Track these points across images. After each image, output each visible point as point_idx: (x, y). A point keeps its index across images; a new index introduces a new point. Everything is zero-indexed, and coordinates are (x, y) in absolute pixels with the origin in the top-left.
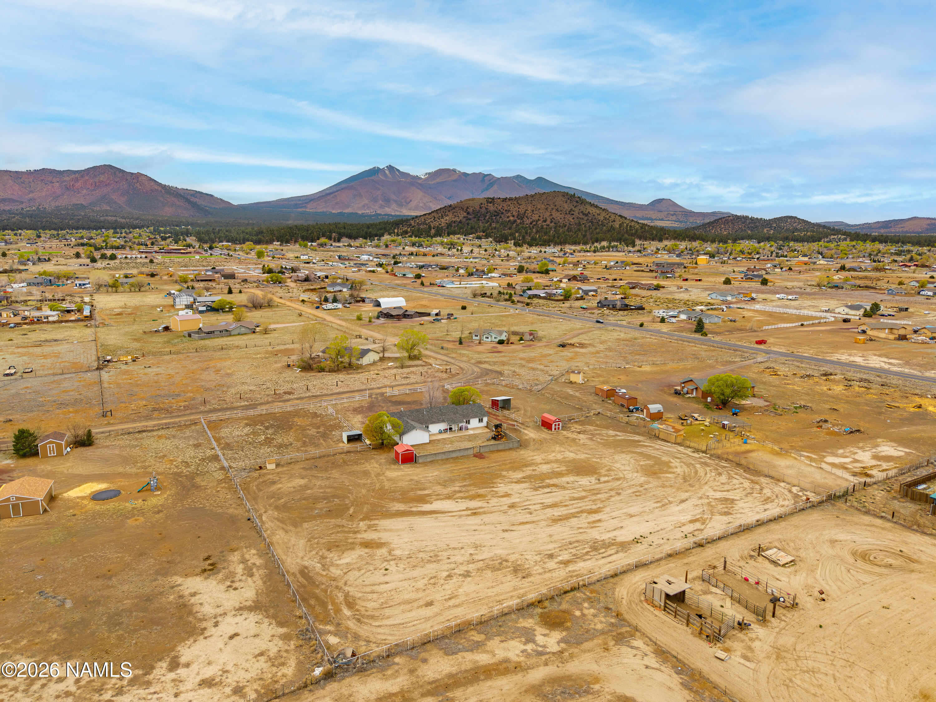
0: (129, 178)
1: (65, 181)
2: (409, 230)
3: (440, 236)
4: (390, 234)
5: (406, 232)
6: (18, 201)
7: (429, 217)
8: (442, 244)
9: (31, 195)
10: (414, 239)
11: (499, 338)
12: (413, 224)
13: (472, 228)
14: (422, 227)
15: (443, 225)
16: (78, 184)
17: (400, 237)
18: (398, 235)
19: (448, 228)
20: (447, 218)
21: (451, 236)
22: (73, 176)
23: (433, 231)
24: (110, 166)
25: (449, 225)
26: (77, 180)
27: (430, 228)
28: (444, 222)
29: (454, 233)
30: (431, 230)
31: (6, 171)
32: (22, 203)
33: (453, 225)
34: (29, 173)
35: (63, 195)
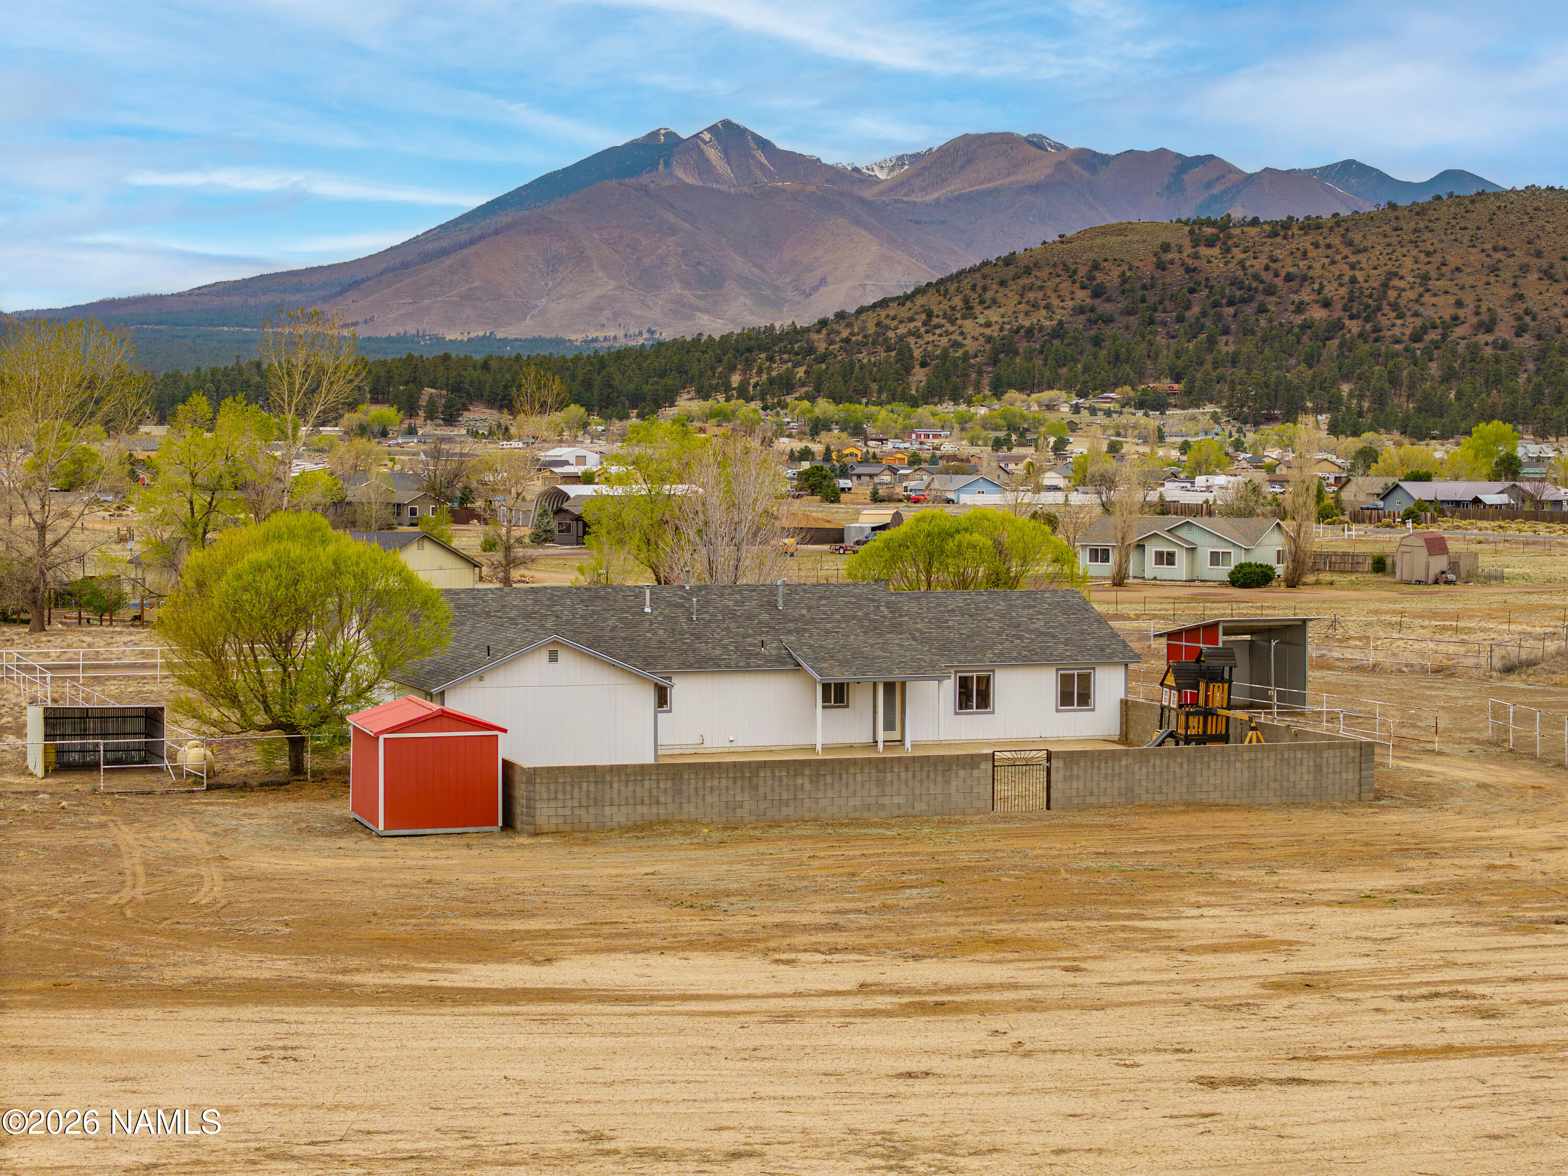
2: (800, 372)
3: (955, 399)
4: (704, 394)
5: (786, 385)
7: (904, 312)
8: (964, 422)
10: (824, 407)
12: (822, 347)
13: (1116, 359)
14: (864, 357)
15: (971, 346)
17: (756, 405)
18: (743, 393)
19: (995, 362)
20: (993, 315)
21: (1012, 394)
23: (919, 376)
25: (1001, 348)
27: (905, 363)
28: (972, 335)
29: (1028, 386)
30: (908, 370)
33: (1023, 346)
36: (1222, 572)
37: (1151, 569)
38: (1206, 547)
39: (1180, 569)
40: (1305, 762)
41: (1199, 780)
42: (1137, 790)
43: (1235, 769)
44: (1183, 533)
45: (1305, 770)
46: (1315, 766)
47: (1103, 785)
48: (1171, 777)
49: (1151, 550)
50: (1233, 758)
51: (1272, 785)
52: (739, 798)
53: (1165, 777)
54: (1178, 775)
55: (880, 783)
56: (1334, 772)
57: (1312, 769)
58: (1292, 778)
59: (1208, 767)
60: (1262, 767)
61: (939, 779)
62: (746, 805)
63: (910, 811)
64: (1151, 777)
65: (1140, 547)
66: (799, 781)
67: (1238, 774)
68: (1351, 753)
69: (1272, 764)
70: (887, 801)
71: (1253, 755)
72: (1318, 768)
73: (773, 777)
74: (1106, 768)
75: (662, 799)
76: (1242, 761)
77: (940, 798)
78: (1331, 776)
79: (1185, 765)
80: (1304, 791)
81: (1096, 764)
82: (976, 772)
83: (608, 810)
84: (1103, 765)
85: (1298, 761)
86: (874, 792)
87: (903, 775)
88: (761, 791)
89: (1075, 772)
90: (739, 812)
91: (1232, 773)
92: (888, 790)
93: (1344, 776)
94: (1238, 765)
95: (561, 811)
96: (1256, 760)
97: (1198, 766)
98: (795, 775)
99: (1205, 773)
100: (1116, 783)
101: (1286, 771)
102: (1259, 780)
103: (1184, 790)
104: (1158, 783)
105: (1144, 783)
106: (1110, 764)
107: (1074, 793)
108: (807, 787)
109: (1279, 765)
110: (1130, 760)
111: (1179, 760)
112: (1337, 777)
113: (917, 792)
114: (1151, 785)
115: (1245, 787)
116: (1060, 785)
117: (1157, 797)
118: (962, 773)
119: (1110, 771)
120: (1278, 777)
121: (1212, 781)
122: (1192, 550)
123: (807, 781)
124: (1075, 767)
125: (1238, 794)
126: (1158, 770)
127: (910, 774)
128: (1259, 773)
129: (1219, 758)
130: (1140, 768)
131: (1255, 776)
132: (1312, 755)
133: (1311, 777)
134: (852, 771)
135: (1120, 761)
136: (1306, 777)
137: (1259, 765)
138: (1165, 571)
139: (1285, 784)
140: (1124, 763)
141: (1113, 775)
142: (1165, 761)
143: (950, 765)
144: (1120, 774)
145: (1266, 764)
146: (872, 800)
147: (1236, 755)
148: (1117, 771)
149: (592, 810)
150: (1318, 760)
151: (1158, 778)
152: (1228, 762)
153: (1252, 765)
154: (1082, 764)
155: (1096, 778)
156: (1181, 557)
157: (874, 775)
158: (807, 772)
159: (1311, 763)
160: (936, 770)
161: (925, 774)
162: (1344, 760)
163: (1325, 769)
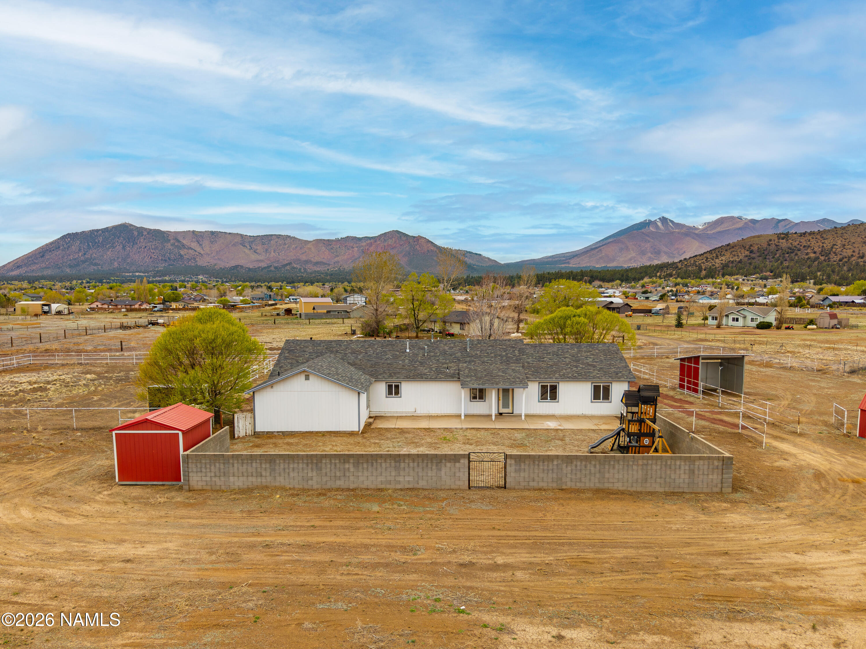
0: (411, 241)
1: (362, 246)
2: (674, 272)
3: (712, 278)
4: (650, 278)
5: (671, 275)
6: (326, 264)
7: (701, 258)
8: (713, 284)
9: (336, 259)
10: (679, 280)
11: (760, 320)
12: (680, 266)
13: (755, 268)
14: (690, 268)
15: (717, 265)
16: (372, 249)
17: (663, 280)
18: (660, 278)
19: (723, 269)
20: (723, 258)
21: (727, 276)
22: (369, 242)
23: (704, 273)
24: (397, 232)
25: (725, 266)
26: (371, 245)
27: (700, 269)
28: (717, 263)
29: (731, 274)
30: (701, 271)
31: (321, 240)
32: (329, 265)
33: (731, 265)
34: (337, 240)
35: (359, 258)
36: (754, 324)
37: (731, 323)
38: (749, 316)
39: (741, 323)
40: (682, 467)
41: (607, 475)
42: (564, 480)
43: (633, 470)
44: (742, 312)
45: (682, 472)
46: (690, 470)
47: (541, 475)
48: (588, 472)
49: (731, 317)
50: (631, 463)
51: (658, 480)
52: (310, 475)
53: (584, 472)
54: (593, 471)
55: (397, 469)
56: (703, 474)
57: (687, 472)
58: (673, 477)
59: (614, 468)
60: (652, 469)
61: (434, 467)
62: (314, 478)
63: (416, 486)
64: (574, 472)
65: (727, 316)
66: (347, 466)
67: (635, 473)
68: (716, 463)
69: (658, 467)
70: (401, 479)
71: (645, 462)
72: (692, 472)
73: (331, 463)
74: (543, 466)
75: (264, 474)
76: (638, 465)
77: (434, 479)
78: (701, 477)
79: (598, 466)
80: (681, 485)
81: (537, 463)
82: (457, 465)
83: (232, 479)
84: (541, 464)
85: (677, 467)
86: (393, 474)
87: (411, 465)
88: (324, 471)
89: (523, 467)
90: (310, 482)
91: (630, 472)
92: (402, 473)
93: (711, 477)
94: (635, 467)
95: (204, 479)
96: (647, 465)
97: (607, 467)
98: (344, 462)
99: (612, 471)
100: (550, 475)
101: (668, 472)
102: (649, 476)
103: (597, 481)
104: (578, 476)
105: (569, 475)
106: (546, 463)
107: (521, 479)
108: (352, 470)
109: (664, 468)
110: (560, 462)
111: (593, 463)
112: (705, 477)
113: (420, 474)
114: (574, 477)
115: (639, 481)
116: (513, 474)
117: (578, 484)
118: (448, 465)
119: (546, 468)
120: (663, 476)
121: (616, 476)
122: (745, 317)
123: (351, 466)
124: (522, 464)
125: (635, 485)
126: (578, 468)
127: (416, 464)
128: (649, 472)
129: (621, 463)
130: (567, 467)
131: (647, 474)
132: (687, 463)
133: (687, 476)
134: (379, 461)
135: (553, 461)
136: (683, 476)
137: (649, 467)
138: (735, 323)
139: (668, 480)
140: (555, 463)
141: (548, 470)
142: (584, 463)
143: (441, 460)
144: (553, 470)
145: (654, 467)
146: (392, 479)
147: (633, 461)
148: (551, 467)
149: (222, 479)
150: (692, 466)
151: (578, 473)
152: (628, 466)
153: (645, 467)
154: (527, 462)
155: (536, 471)
156: (741, 320)
157: (393, 464)
158: (351, 461)
159: (687, 468)
160: (432, 462)
161: (425, 464)
162: (711, 467)
163: (696, 472)
